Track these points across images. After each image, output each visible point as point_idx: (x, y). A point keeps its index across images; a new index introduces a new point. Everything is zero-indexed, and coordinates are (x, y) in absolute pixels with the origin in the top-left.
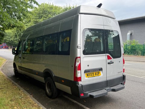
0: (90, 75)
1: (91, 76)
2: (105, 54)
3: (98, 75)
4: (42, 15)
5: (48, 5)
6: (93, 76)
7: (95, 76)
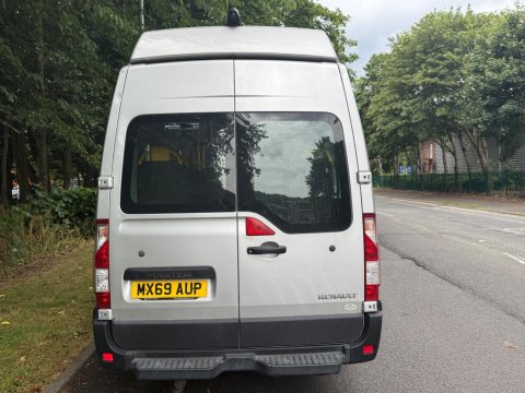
0: (153, 289)
1: (155, 296)
2: (233, 214)
3: (192, 295)
4: (423, 57)
5: (449, 15)
6: (163, 295)
7: (173, 294)
